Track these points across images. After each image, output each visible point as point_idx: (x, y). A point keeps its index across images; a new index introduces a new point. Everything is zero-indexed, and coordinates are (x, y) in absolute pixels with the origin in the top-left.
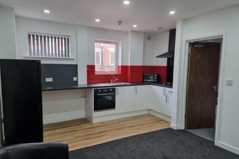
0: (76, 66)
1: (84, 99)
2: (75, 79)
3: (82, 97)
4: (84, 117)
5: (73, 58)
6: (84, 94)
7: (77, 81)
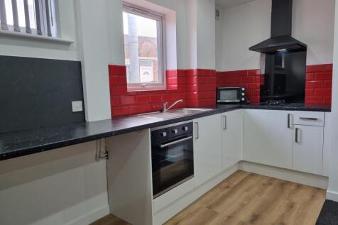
0: (77, 67)
1: (103, 162)
2: (76, 106)
3: (98, 158)
4: (107, 212)
5: (65, 38)
6: (103, 150)
7: (83, 113)
